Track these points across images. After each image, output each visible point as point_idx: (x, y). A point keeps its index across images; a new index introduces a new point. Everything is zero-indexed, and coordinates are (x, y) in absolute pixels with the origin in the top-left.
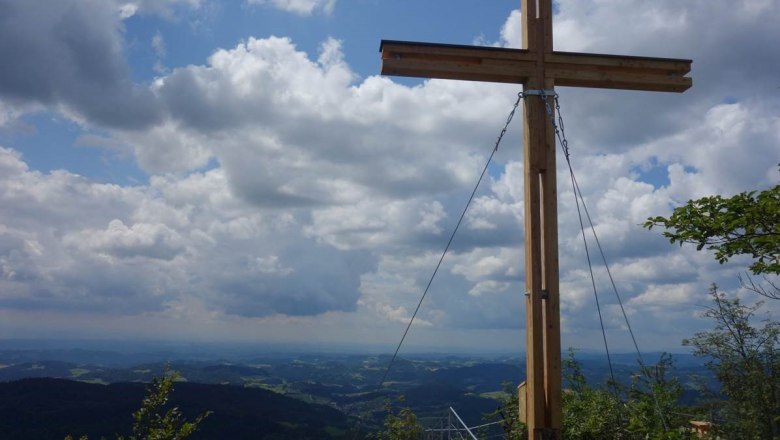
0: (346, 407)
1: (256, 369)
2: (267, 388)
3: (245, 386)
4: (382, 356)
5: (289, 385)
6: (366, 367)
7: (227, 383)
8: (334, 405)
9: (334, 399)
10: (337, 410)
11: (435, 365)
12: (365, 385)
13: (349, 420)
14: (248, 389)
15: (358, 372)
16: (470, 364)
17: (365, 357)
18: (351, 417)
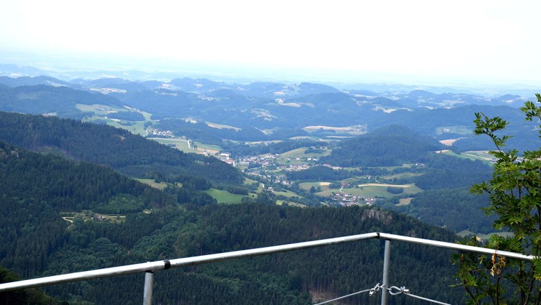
0: (244, 163)
1: (100, 94)
2: (117, 127)
3: (84, 120)
4: (305, 85)
5: (155, 122)
6: (280, 101)
7: (54, 114)
8: (226, 157)
9: (226, 149)
10: (230, 166)
11: (390, 103)
12: (276, 129)
13: (248, 182)
14: (88, 125)
15: (265, 108)
16: (448, 104)
17: (278, 86)
18: (251, 178)
